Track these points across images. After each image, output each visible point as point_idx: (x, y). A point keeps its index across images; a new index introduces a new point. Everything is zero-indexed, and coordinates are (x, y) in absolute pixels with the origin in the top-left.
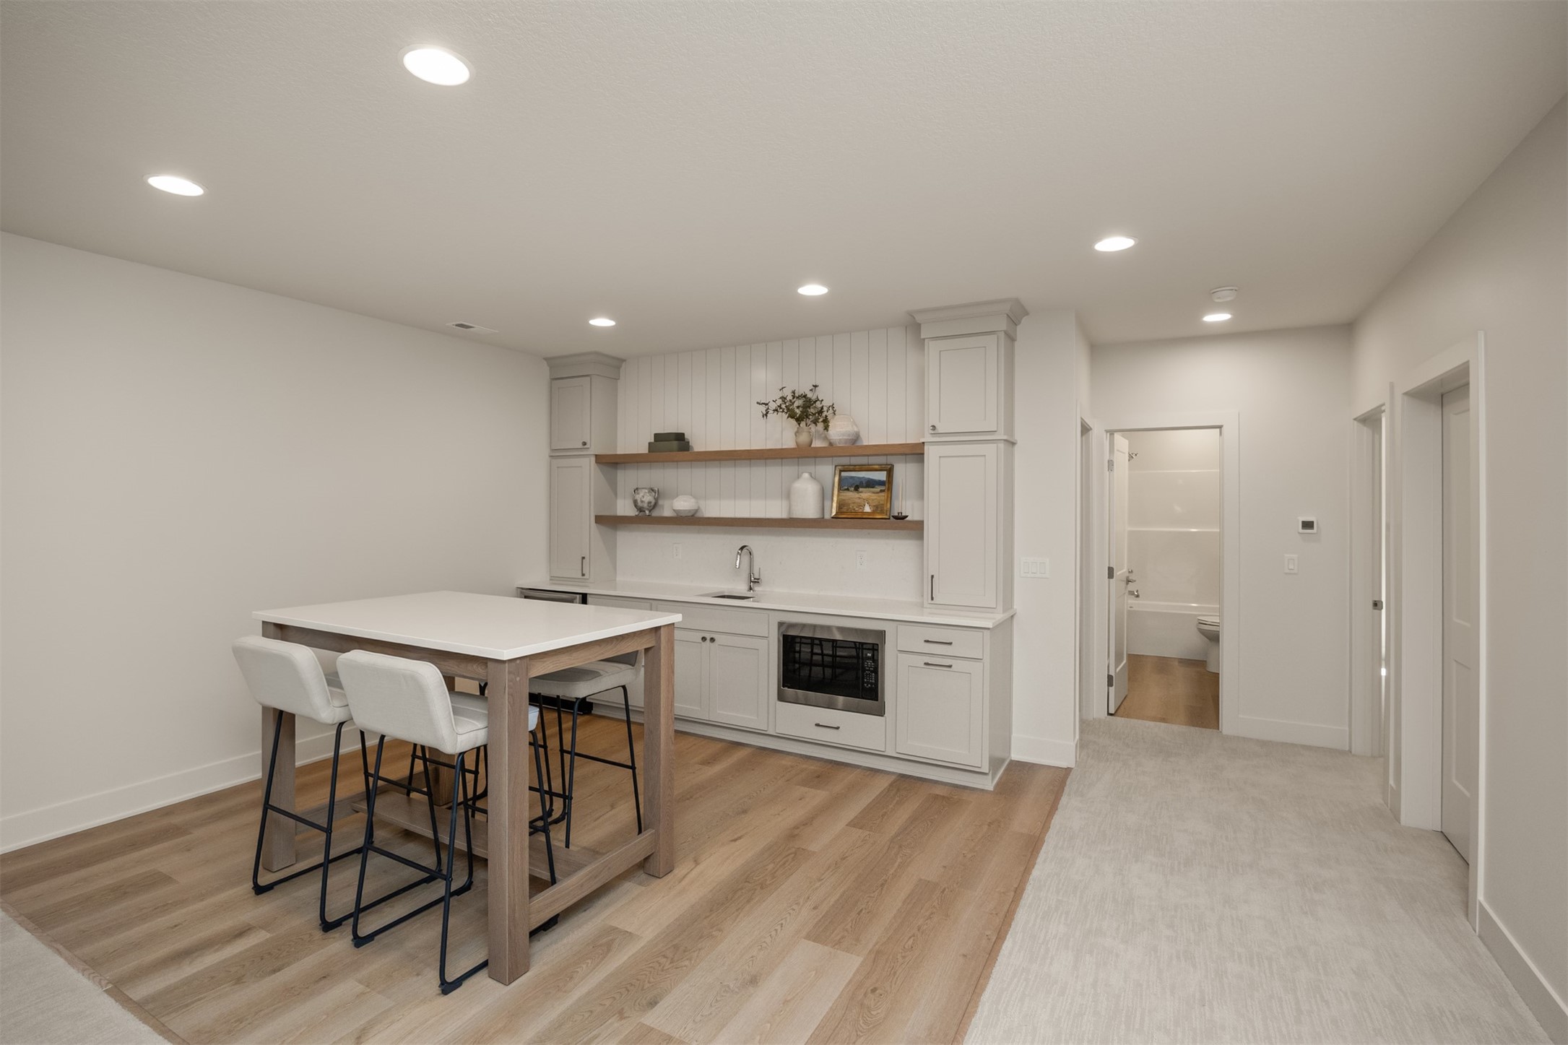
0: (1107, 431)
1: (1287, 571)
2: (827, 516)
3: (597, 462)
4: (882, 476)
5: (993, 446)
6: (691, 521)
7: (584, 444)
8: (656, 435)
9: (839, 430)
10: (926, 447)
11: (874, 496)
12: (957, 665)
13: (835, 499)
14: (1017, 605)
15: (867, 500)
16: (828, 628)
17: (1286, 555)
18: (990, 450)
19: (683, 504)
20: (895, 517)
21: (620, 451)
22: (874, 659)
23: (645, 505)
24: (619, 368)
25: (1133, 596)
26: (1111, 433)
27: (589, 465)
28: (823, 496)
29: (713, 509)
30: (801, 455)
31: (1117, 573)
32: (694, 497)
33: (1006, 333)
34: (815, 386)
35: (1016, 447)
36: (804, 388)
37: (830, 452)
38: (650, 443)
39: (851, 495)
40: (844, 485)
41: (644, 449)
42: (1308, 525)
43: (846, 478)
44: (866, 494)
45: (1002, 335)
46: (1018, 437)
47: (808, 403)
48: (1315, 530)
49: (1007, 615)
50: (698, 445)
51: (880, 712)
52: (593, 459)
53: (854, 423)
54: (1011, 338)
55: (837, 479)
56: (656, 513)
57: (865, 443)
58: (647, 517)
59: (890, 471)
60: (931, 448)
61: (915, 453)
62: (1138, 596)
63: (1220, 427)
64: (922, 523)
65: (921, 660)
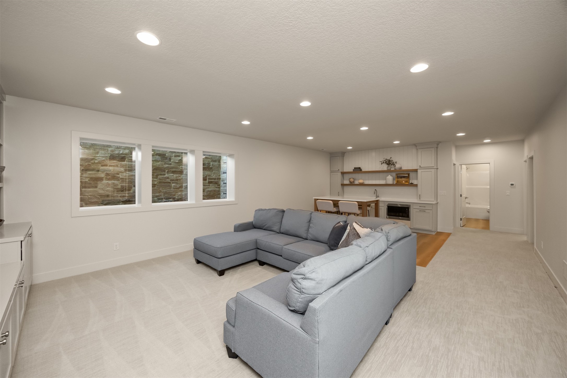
0: (460, 165)
1: (507, 195)
2: (394, 183)
3: (341, 173)
4: (407, 175)
5: (434, 170)
6: (362, 185)
7: (339, 170)
8: (354, 168)
9: (398, 166)
10: (418, 170)
11: (405, 179)
12: (427, 211)
13: (396, 180)
14: (438, 201)
15: (404, 180)
16: (397, 204)
17: (507, 191)
18: (433, 170)
19: (361, 181)
20: (410, 183)
21: (345, 171)
22: (408, 210)
23: (352, 182)
24: (344, 154)
25: (468, 204)
26: (461, 165)
27: (340, 174)
28: (394, 179)
29: (367, 182)
30: (388, 172)
31: (463, 196)
32: (363, 180)
33: (436, 147)
34: (391, 158)
35: (438, 169)
36: (389, 158)
37: (395, 171)
38: (353, 170)
39: (400, 179)
40: (398, 177)
41: (352, 171)
42: (512, 185)
43: (398, 176)
44: (403, 179)
45: (436, 148)
46: (438, 167)
47: (389, 161)
48: (514, 186)
49: (436, 202)
50: (363, 170)
51: (409, 220)
52: (340, 173)
53: (401, 165)
54: (437, 148)
55: (396, 176)
56: (354, 183)
57: (403, 169)
58: (352, 184)
59: (409, 174)
60: (419, 170)
61: (416, 171)
62: (470, 204)
63: (489, 163)
64: (417, 184)
65: (418, 210)
